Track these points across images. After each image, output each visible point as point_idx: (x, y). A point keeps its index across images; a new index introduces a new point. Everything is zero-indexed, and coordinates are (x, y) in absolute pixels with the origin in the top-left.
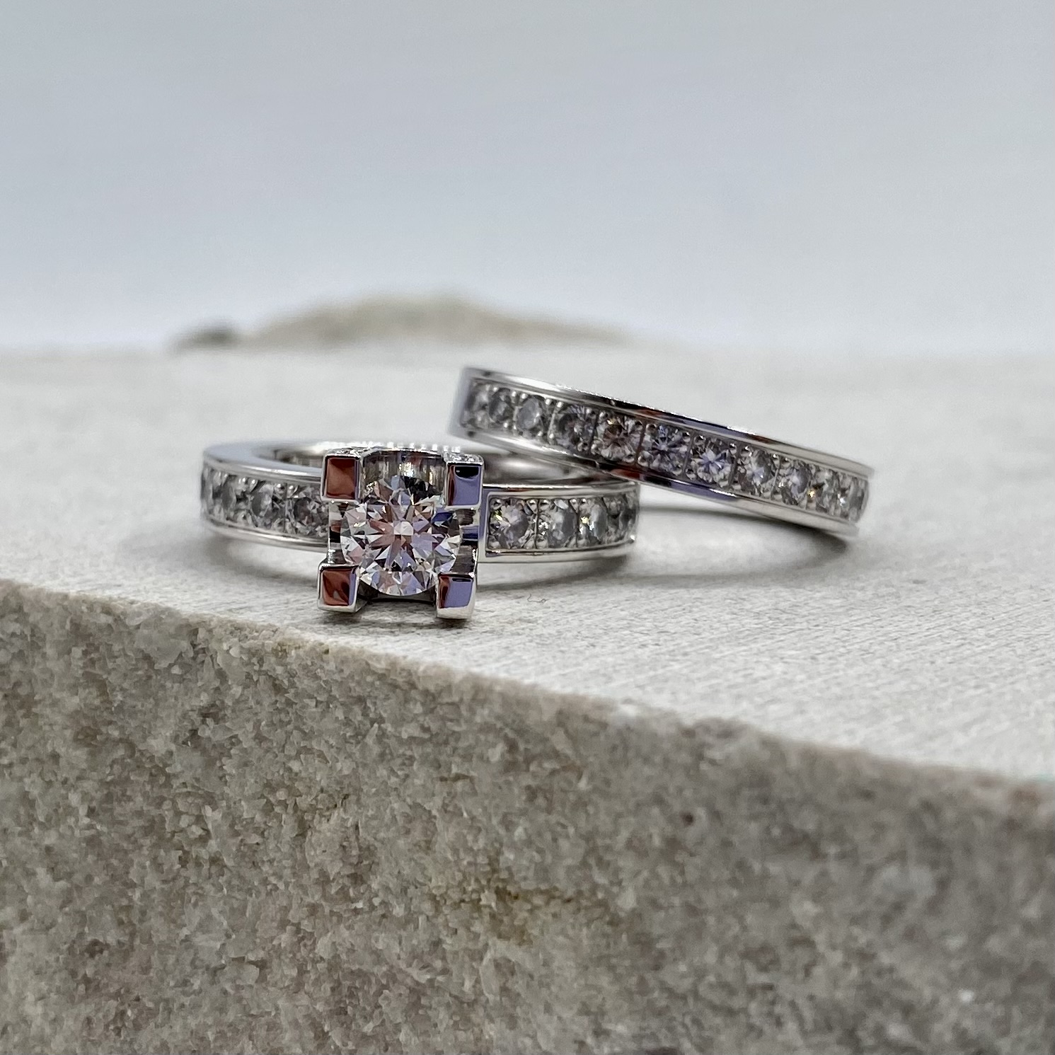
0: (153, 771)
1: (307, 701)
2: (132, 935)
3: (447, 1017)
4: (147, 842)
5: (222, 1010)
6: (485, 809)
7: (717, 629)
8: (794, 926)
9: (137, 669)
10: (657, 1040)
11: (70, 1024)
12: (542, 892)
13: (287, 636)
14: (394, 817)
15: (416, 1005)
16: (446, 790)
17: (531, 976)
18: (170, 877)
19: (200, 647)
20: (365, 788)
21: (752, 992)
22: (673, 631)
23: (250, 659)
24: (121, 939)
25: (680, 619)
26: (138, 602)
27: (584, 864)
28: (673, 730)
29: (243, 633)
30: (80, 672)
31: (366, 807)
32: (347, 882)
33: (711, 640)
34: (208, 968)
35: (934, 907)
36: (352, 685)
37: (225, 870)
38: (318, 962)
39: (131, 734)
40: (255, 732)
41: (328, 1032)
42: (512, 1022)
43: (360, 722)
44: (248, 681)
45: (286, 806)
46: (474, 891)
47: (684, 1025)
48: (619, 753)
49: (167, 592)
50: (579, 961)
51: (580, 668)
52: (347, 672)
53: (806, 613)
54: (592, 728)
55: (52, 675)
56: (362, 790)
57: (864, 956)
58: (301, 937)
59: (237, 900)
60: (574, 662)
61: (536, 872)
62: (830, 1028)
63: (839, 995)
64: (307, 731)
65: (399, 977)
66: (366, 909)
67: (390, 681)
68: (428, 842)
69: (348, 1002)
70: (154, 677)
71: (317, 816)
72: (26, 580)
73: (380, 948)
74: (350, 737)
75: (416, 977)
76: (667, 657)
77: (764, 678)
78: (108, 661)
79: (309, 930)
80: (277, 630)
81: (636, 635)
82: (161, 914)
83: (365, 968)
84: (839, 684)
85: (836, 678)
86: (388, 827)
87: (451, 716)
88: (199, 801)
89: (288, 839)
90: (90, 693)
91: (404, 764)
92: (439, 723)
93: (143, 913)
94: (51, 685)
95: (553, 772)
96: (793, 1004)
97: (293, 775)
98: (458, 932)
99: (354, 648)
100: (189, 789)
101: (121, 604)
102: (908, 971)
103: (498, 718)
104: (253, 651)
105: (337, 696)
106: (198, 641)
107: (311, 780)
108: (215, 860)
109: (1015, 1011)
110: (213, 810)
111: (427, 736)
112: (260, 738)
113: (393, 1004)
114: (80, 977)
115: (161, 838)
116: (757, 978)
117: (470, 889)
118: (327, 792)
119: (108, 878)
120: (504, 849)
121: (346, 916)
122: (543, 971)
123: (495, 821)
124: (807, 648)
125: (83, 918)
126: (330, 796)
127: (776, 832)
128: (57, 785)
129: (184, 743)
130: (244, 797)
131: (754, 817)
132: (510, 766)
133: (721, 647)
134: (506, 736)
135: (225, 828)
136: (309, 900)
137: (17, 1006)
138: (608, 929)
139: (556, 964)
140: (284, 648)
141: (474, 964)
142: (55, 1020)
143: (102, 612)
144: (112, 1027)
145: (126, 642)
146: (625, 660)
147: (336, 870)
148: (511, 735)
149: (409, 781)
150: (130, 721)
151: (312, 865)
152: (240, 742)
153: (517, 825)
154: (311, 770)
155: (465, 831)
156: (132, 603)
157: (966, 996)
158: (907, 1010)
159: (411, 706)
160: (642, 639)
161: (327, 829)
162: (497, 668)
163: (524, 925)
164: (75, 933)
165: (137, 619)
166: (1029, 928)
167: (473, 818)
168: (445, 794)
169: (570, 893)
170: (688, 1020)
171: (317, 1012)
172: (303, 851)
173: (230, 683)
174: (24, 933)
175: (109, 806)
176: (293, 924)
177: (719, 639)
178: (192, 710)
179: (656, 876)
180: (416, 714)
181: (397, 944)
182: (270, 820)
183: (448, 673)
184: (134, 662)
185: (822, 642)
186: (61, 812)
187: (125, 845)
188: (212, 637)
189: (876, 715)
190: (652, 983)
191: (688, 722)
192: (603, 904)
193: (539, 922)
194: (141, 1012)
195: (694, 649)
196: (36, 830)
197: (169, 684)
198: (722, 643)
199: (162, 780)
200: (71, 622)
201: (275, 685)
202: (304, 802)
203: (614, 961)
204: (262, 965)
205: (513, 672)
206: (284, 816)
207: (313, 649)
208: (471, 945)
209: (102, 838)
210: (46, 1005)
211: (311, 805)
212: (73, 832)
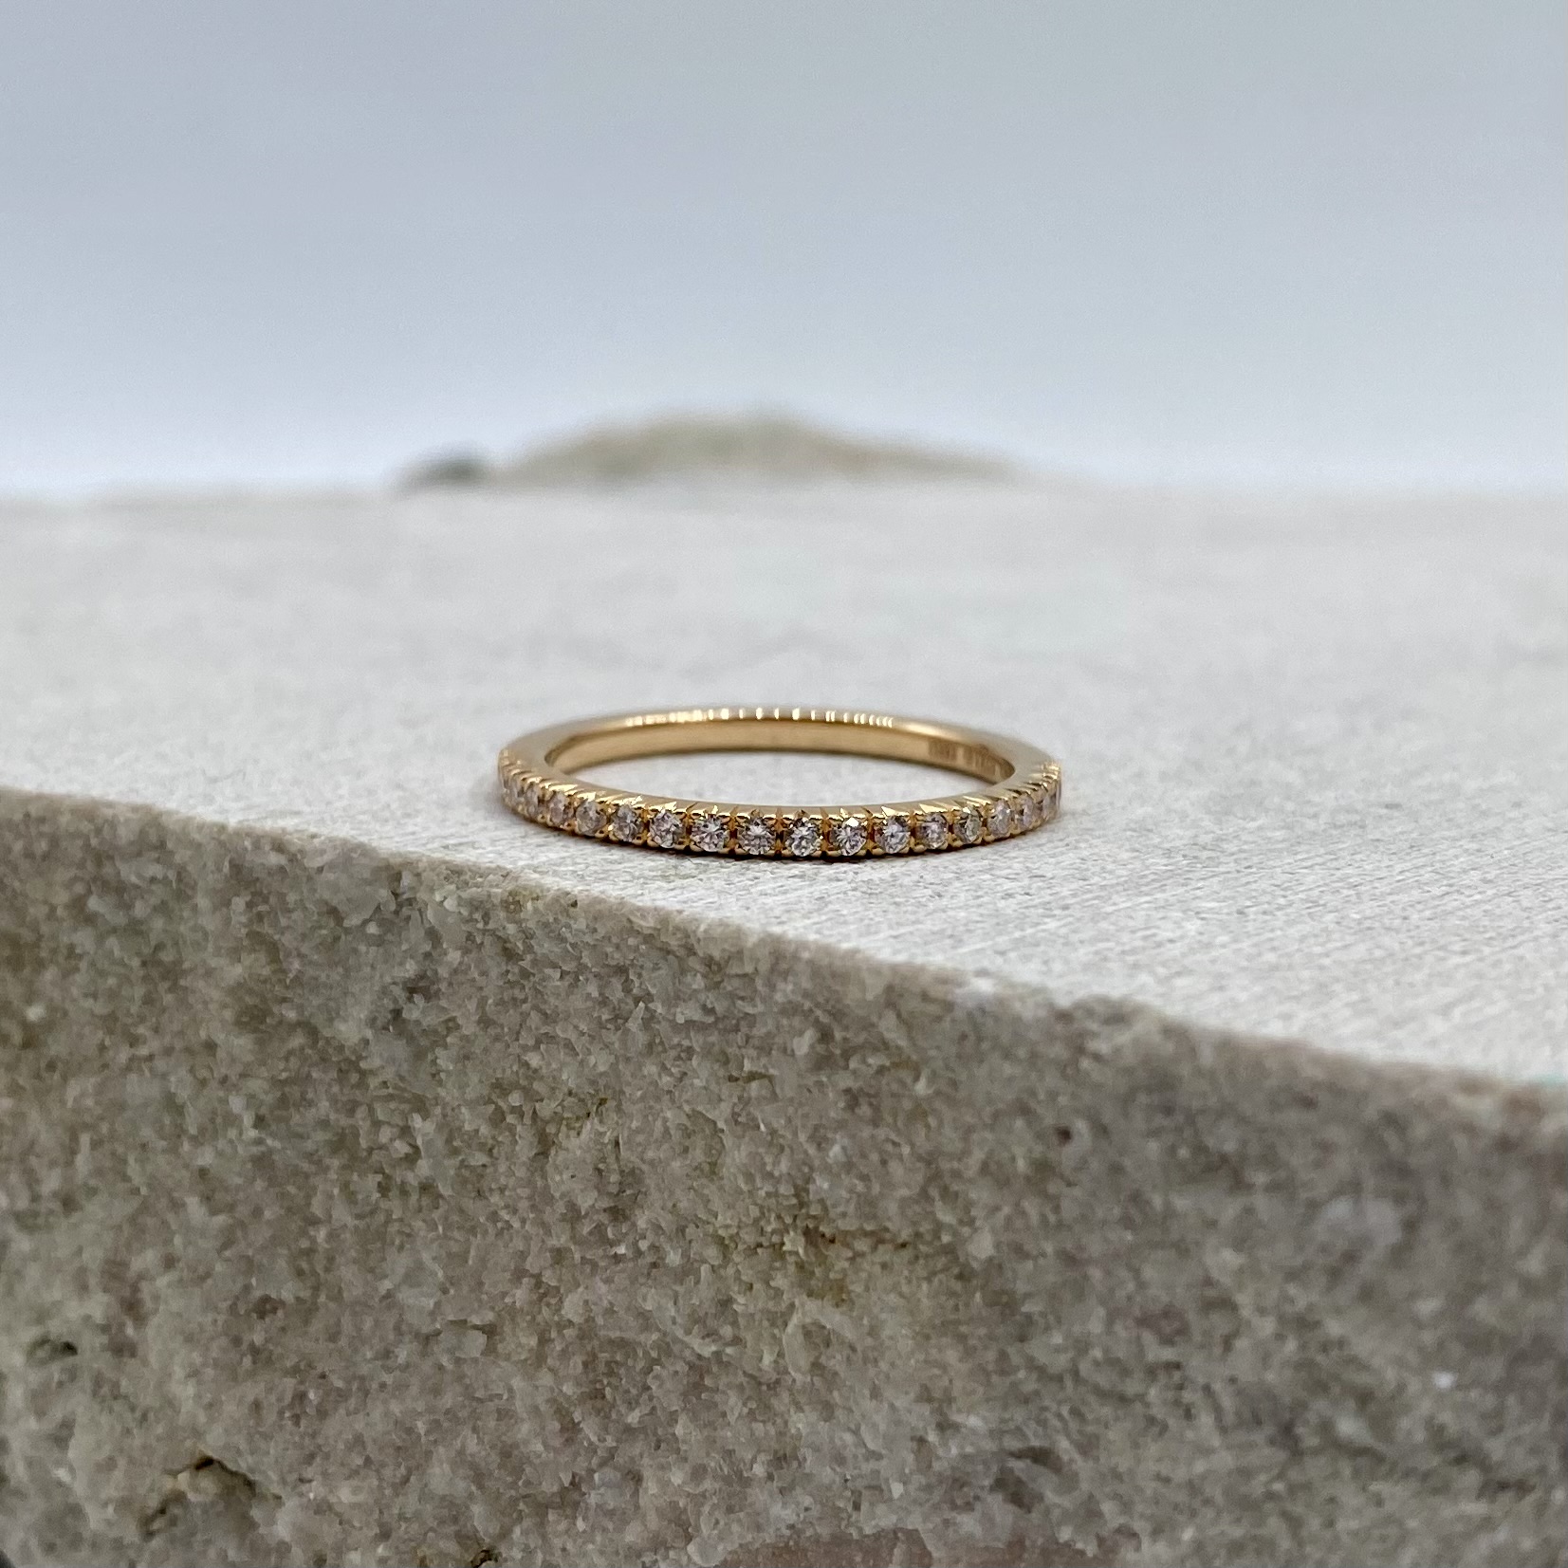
0: (344, 1066)
1: (548, 971)
2: (316, 1289)
3: (740, 1404)
4: (335, 1163)
5: (437, 1391)
6: (789, 1120)
7: (1111, 872)
8: (1208, 1282)
9: (321, 927)
10: (1024, 1436)
11: (231, 1409)
12: (866, 1234)
13: (521, 882)
14: (667, 1131)
15: (697, 1387)
16: (737, 1093)
17: (853, 1349)
18: (368, 1209)
19: (405, 896)
20: (627, 1090)
21: (1152, 1372)
22: (1049, 875)
23: (471, 914)
24: (302, 1294)
25: (1060, 858)
26: (320, 836)
27: (924, 1195)
28: (1042, 1013)
29: (463, 878)
30: (244, 931)
31: (631, 1117)
32: (604, 1218)
33: (1103, 887)
34: (417, 1335)
35: (1400, 1255)
36: (609, 950)
37: (441, 1201)
38: (565, 1327)
39: (311, 1015)
40: (480, 1011)
41: (579, 1423)
42: (828, 1411)
43: (620, 1001)
44: (469, 945)
45: (522, 1116)
46: (773, 1232)
47: (1059, 1416)
48: (969, 1044)
49: (361, 822)
50: (917, 1329)
51: (920, 926)
52: (602, 932)
53: (1235, 849)
54: (933, 1009)
55: (206, 934)
56: (624, 1093)
57: (1304, 1324)
58: (543, 1293)
59: (456, 1241)
60: (912, 918)
61: (859, 1206)
62: (1258, 1422)
63: (1270, 1377)
64: (549, 1012)
65: (676, 1349)
66: (630, 1255)
67: (659, 945)
68: (713, 1165)
69: (605, 1382)
70: (343, 937)
71: (564, 1128)
72: (171, 805)
73: (649, 1307)
74: (607, 1021)
75: (696, 1347)
76: (1041, 911)
77: (1171, 941)
78: (279, 913)
79: (553, 1283)
80: (508, 874)
81: (1000, 881)
82: (355, 1261)
83: (629, 1335)
84: (1274, 949)
85: (1271, 940)
86: (659, 1143)
87: (742, 994)
88: (406, 1107)
89: (524, 1159)
90: (256, 960)
91: (679, 1058)
92: (726, 1003)
93: (331, 1259)
94: (206, 949)
95: (881, 1070)
96: (1207, 1389)
97: (530, 1073)
98: (755, 1286)
99: (612, 900)
100: (391, 1090)
101: (299, 839)
102: (1363, 1346)
103: (806, 995)
104: (475, 903)
105: (590, 965)
106: (401, 890)
107: (554, 1078)
108: (426, 1188)
109: (1511, 1400)
110: (424, 1119)
111: (711, 1019)
112: (485, 1022)
113: (668, 1385)
114: (244, 1347)
115: (354, 1158)
116: (1159, 1353)
117: (769, 1229)
118: (576, 1095)
119: (282, 1212)
120: (816, 1176)
121: (602, 1264)
122: (869, 1341)
123: (802, 1137)
124: (1233, 898)
125: (249, 1266)
126: (582, 1100)
127: (1183, 1153)
128: (214, 1084)
129: (386, 1028)
130: (465, 1101)
131: (1155, 1133)
132: (822, 1062)
133: (1115, 898)
134: (817, 1021)
135: (440, 1143)
136: (553, 1242)
137: (160, 1384)
138: (957, 1286)
139: (886, 1333)
140: (517, 898)
141: (776, 1331)
142: (210, 1405)
143: (272, 849)
144: (287, 1415)
145: (305, 891)
146: (981, 915)
147: (591, 1203)
148: (824, 1019)
149: (687, 1081)
150: (311, 998)
151: (557, 1195)
152: (458, 1027)
153: (833, 1142)
154: (554, 1066)
155: (761, 1150)
156: (314, 836)
157: (1444, 1380)
158: (1364, 1399)
159: (689, 978)
160: (1008, 885)
161: (577, 1145)
162: (805, 927)
163: (843, 1280)
164: (238, 1287)
165: (319, 859)
166: (1530, 1287)
167: (773, 1132)
168: (736, 1100)
169: (905, 1235)
170: (1065, 1411)
171: (565, 1395)
172: (544, 1177)
173: (445, 946)
174: (169, 1285)
175: (284, 1113)
176: (532, 1276)
177: (1112, 886)
178: (394, 983)
179: (1024, 1213)
180: (695, 990)
181: (670, 1304)
182: (500, 1134)
183: (739, 933)
184: (315, 918)
185: (1255, 890)
186: (219, 1122)
187: (306, 1166)
188: (421, 883)
189: (1323, 991)
190: (1016, 1359)
191: (1064, 1002)
192: (950, 1250)
193: (864, 1275)
194: (327, 1394)
195: (1078, 899)
196: (186, 1146)
197: (363, 948)
198: (1117, 892)
199: (354, 1077)
200: (230, 862)
201: (505, 949)
202: (546, 1109)
203: (963, 1329)
204: (490, 1331)
205: (826, 932)
206: (519, 1128)
207: (556, 900)
208: (771, 1305)
209: (274, 1157)
210: (199, 1383)
211: (555, 1113)
212: (235, 1149)
